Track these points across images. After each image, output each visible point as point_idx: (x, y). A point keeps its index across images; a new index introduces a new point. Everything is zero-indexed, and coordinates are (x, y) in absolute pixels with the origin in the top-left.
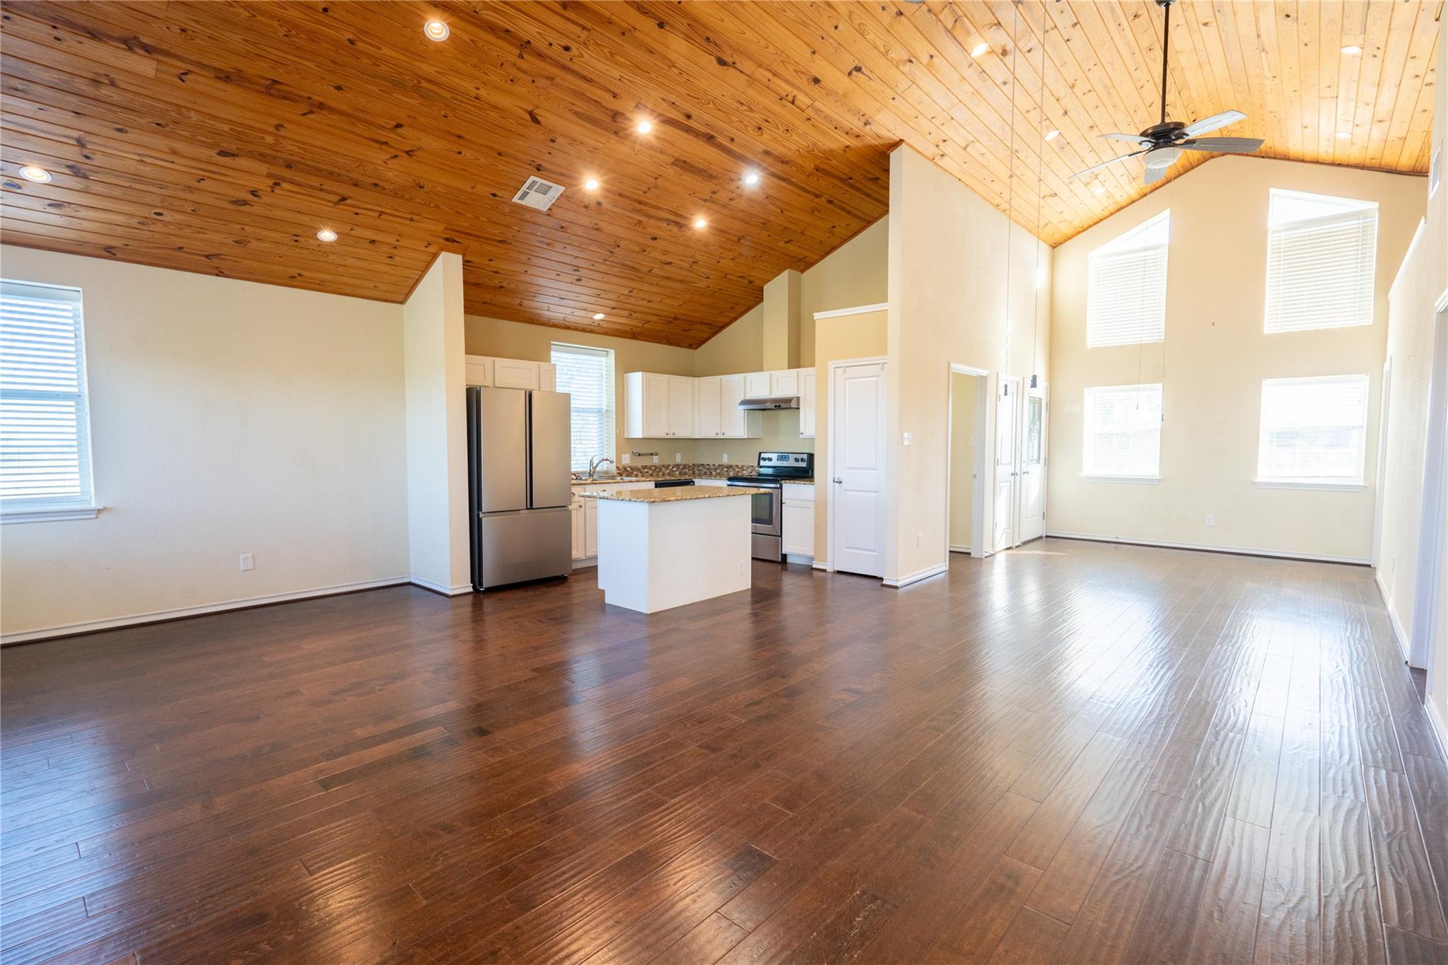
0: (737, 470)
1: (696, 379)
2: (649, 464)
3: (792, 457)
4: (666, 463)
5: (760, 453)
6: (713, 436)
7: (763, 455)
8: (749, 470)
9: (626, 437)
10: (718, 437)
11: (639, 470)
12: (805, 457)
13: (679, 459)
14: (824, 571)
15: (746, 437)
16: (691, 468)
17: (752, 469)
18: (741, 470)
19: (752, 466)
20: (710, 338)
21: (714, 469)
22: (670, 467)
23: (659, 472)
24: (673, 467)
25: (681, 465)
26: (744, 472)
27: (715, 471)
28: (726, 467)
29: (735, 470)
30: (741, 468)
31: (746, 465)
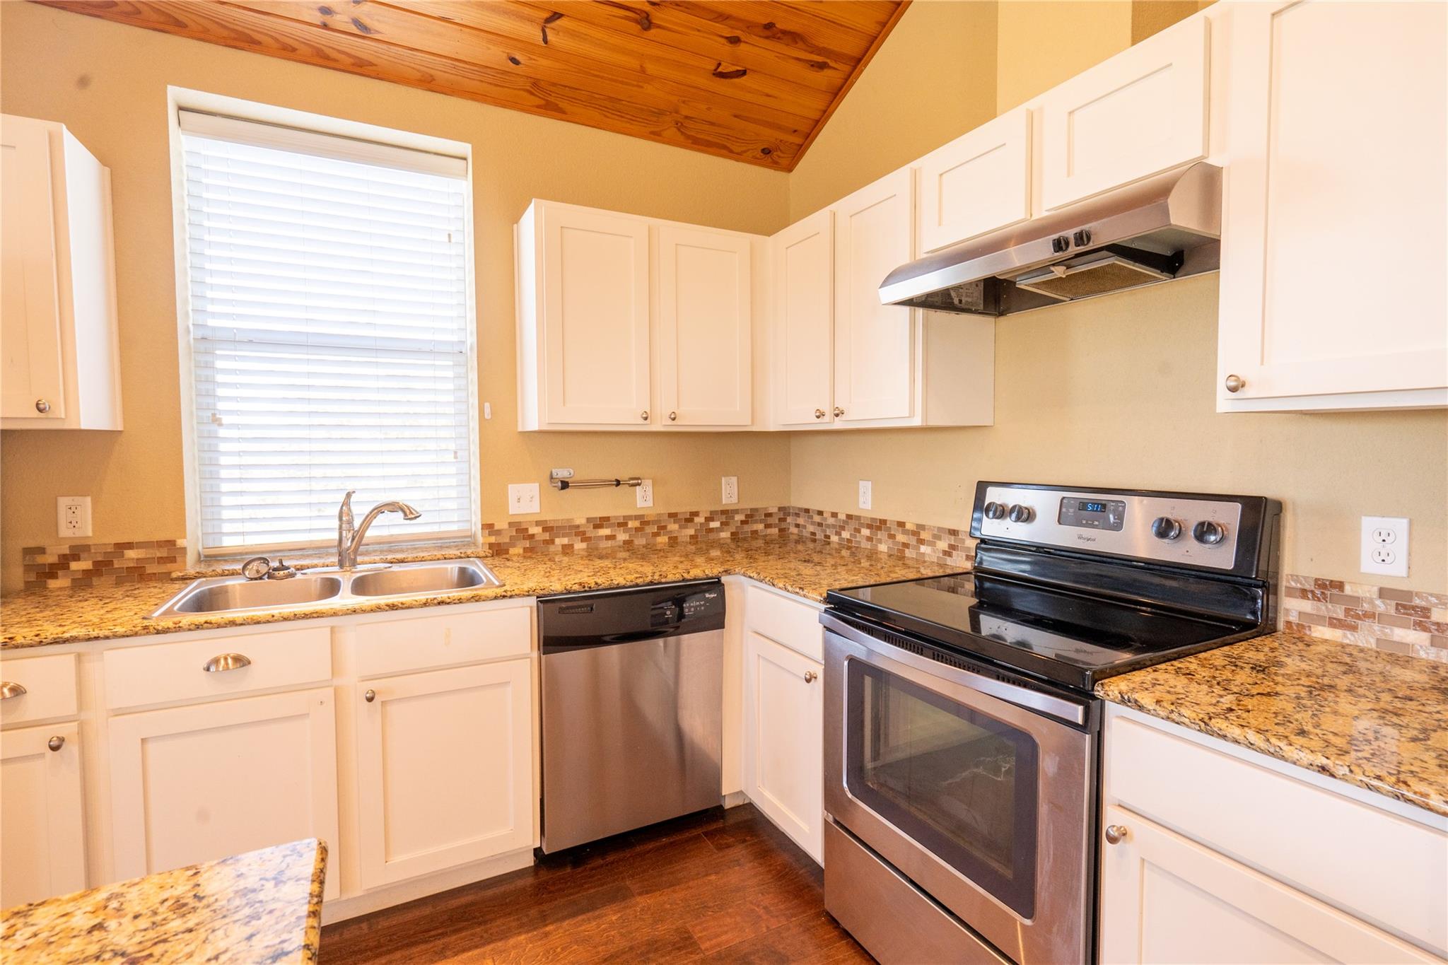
0: (901, 538)
2: (616, 512)
3: (1140, 514)
4: (684, 509)
5: (982, 487)
6: (809, 420)
7: (993, 495)
8: (943, 545)
9: (520, 429)
11: (578, 532)
12: (1230, 516)
13: (729, 493)
15: (917, 422)
16: (775, 520)
17: (952, 540)
18: (912, 541)
19: (953, 533)
20: (825, 114)
21: (834, 526)
22: (700, 520)
23: (656, 535)
24: (709, 519)
25: (736, 512)
26: (923, 549)
27: (838, 534)
28: (869, 527)
29: (894, 537)
30: (914, 534)
31: (930, 528)
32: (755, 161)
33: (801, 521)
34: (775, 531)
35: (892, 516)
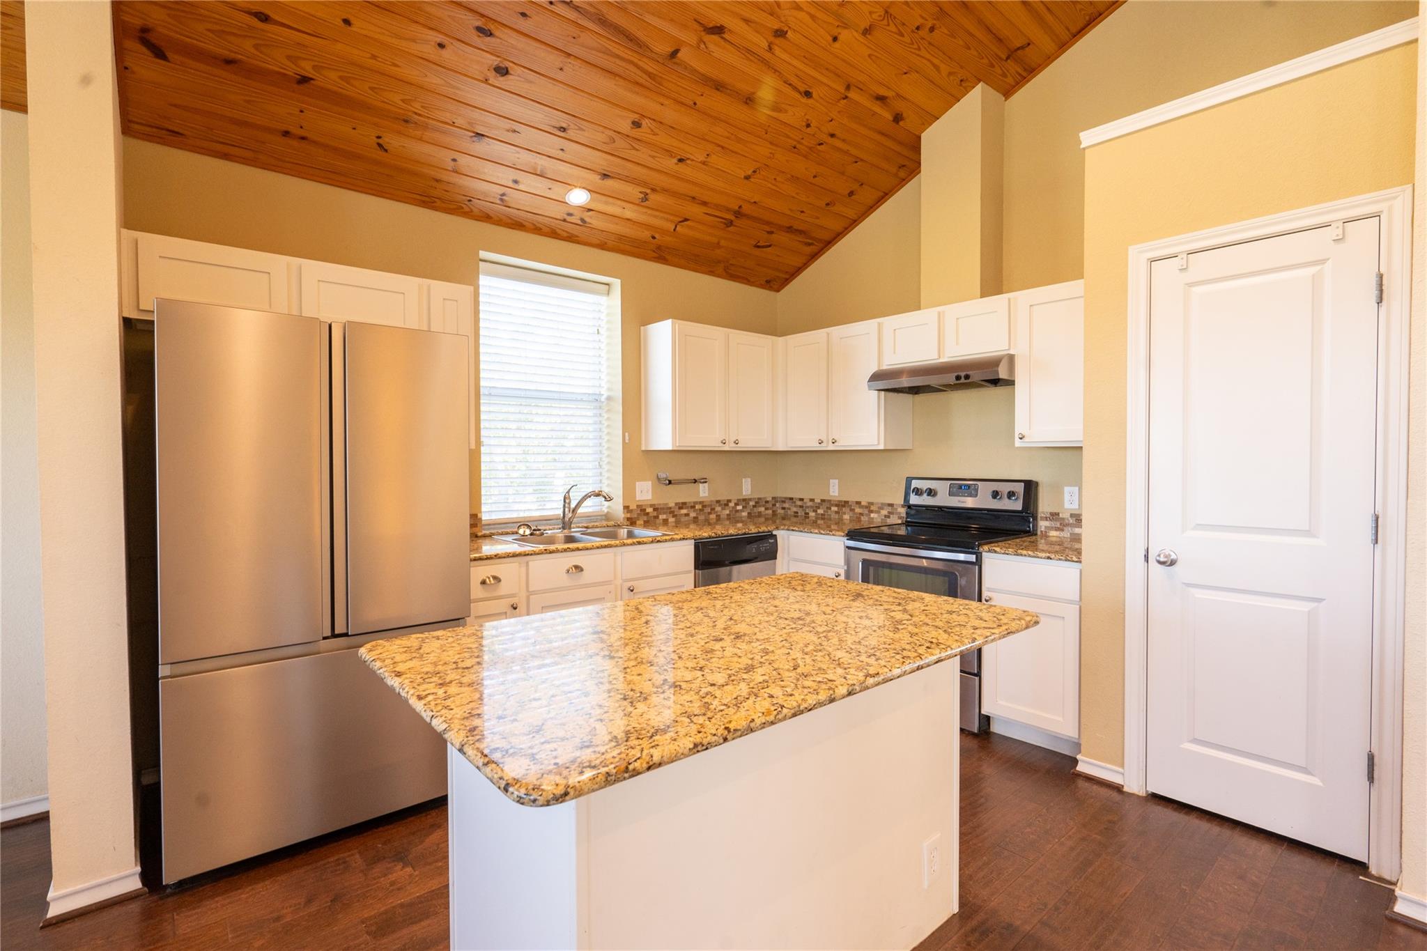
0: (858, 510)
1: (780, 340)
2: (689, 499)
3: (985, 490)
4: (723, 498)
5: (909, 480)
6: (812, 445)
7: (915, 484)
8: (884, 512)
9: (643, 449)
10: (823, 447)
11: (671, 512)
12: (1020, 488)
13: (747, 488)
14: (1118, 789)
15: (881, 447)
16: (770, 505)
17: (890, 509)
18: (866, 511)
19: (891, 505)
20: (805, 265)
21: (812, 507)
22: (732, 505)
23: (710, 513)
24: (736, 504)
25: (750, 500)
26: (872, 515)
27: (815, 511)
28: (836, 505)
29: (854, 510)
30: (866, 507)
31: (878, 503)
32: (761, 286)
33: (786, 505)
34: (770, 512)
35: (852, 498)
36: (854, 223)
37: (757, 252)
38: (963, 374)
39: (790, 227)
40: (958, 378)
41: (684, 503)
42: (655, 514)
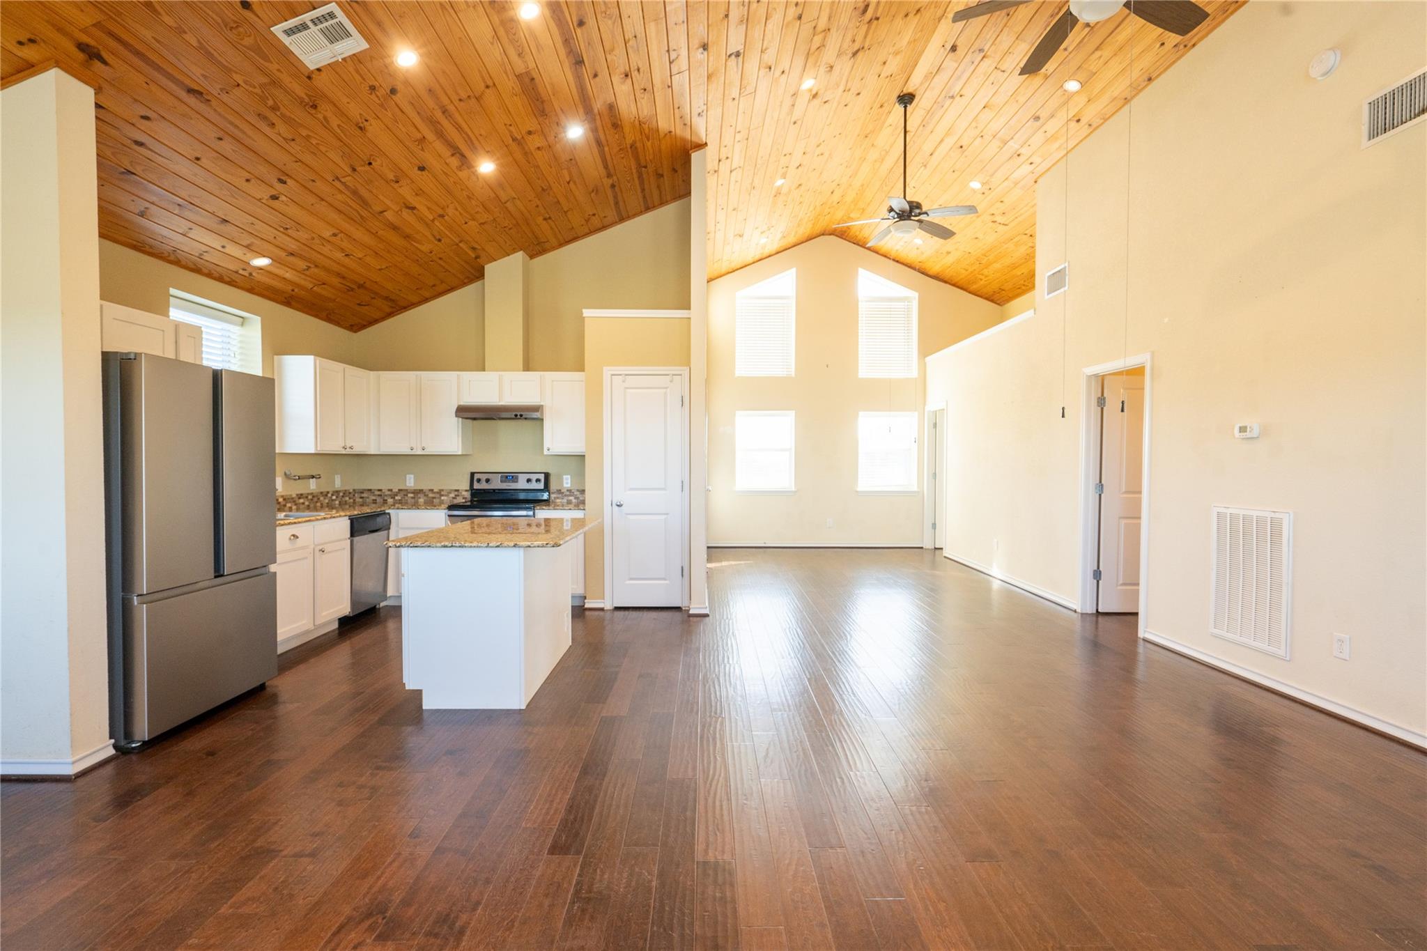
0: (431, 495)
1: (372, 374)
2: (304, 491)
3: (522, 478)
4: (324, 490)
5: (472, 474)
6: (405, 450)
7: (477, 476)
8: (452, 495)
9: (277, 452)
10: (414, 453)
11: (293, 501)
12: (542, 477)
13: (338, 484)
14: (602, 609)
15: (460, 453)
16: (351, 496)
17: (456, 493)
18: (438, 496)
19: (457, 491)
20: (383, 319)
21: (390, 495)
22: (329, 495)
23: (317, 502)
24: (332, 495)
25: (340, 491)
26: (443, 498)
27: (393, 498)
28: (412, 493)
29: (428, 495)
30: (438, 493)
31: (446, 490)
32: (345, 328)
33: (365, 495)
34: (352, 500)
35: (425, 487)
36: (426, 300)
37: (358, 308)
38: (519, 414)
39: (387, 297)
40: (516, 415)
41: (302, 495)
42: (284, 503)
